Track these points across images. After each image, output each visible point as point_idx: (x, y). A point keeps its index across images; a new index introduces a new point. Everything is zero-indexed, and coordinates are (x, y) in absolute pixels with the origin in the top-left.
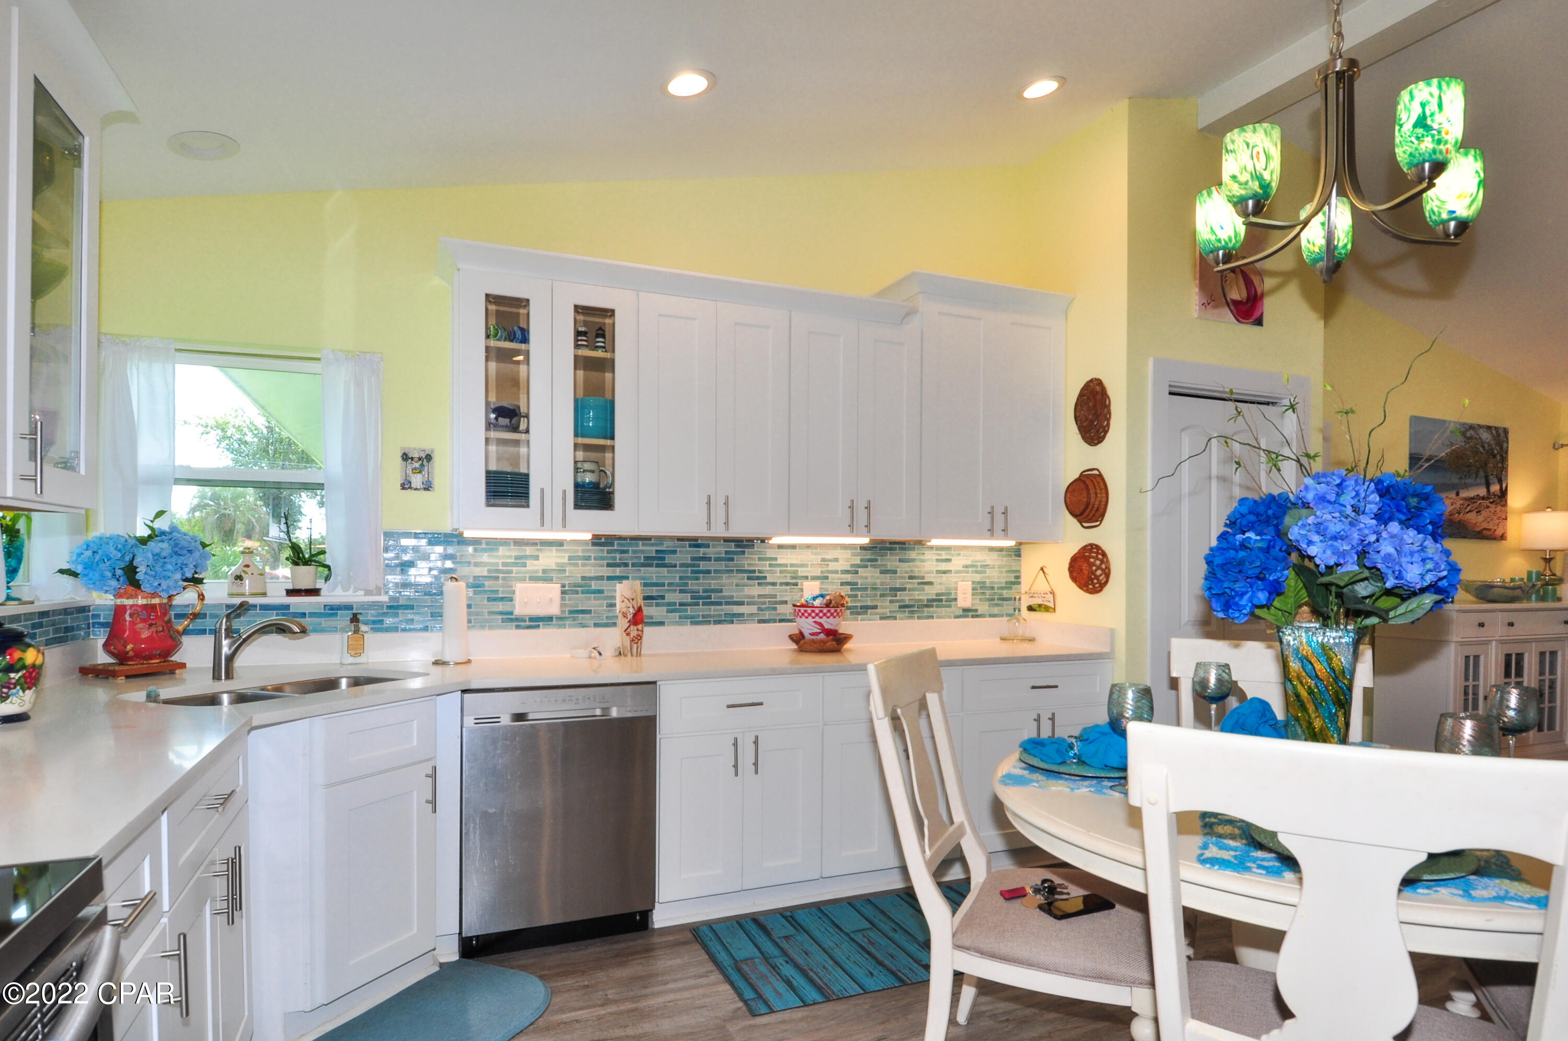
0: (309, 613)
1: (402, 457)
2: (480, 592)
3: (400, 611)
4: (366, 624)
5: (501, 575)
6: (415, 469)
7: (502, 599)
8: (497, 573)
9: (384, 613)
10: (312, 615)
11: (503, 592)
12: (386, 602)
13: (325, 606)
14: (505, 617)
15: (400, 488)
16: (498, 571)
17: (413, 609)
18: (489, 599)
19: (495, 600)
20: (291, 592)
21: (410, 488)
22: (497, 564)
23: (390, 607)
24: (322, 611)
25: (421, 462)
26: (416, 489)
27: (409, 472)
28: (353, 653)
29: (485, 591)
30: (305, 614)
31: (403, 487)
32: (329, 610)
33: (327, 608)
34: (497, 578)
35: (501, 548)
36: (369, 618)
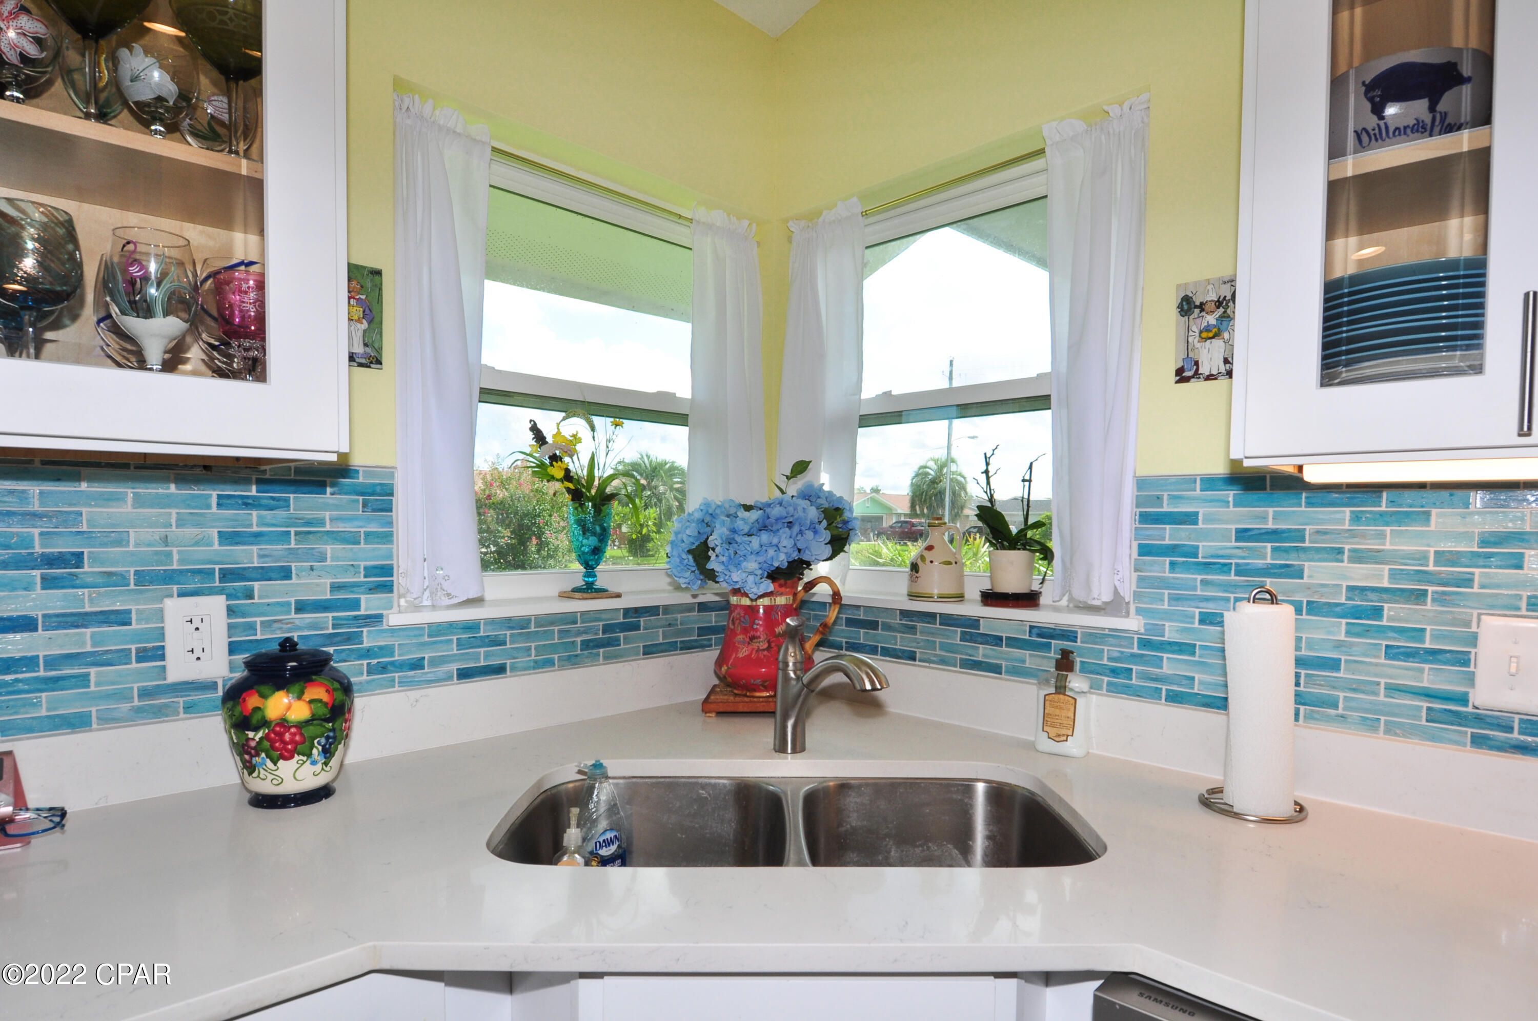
0: (1007, 638)
1: (1180, 307)
2: (1367, 632)
3: (1165, 656)
4: (1087, 669)
5: (1431, 589)
6: (1207, 329)
7: (1433, 655)
8: (1419, 581)
9: (1133, 655)
10: (1013, 642)
11: (1436, 637)
12: (1137, 633)
13: (1031, 627)
14: (1437, 706)
15: (1173, 378)
16: (1424, 576)
17: (1193, 654)
18: (1391, 652)
19: (1410, 655)
20: (991, 598)
21: (1196, 374)
22: (1423, 558)
23: (1145, 643)
24: (1027, 637)
25: (1221, 310)
26: (1210, 377)
27: (1194, 340)
28: (1053, 732)
29: (1382, 630)
30: (1000, 638)
31: (1181, 376)
32: (1039, 635)
33: (1035, 631)
34: (1420, 596)
35: (1434, 512)
36: (1105, 662)
